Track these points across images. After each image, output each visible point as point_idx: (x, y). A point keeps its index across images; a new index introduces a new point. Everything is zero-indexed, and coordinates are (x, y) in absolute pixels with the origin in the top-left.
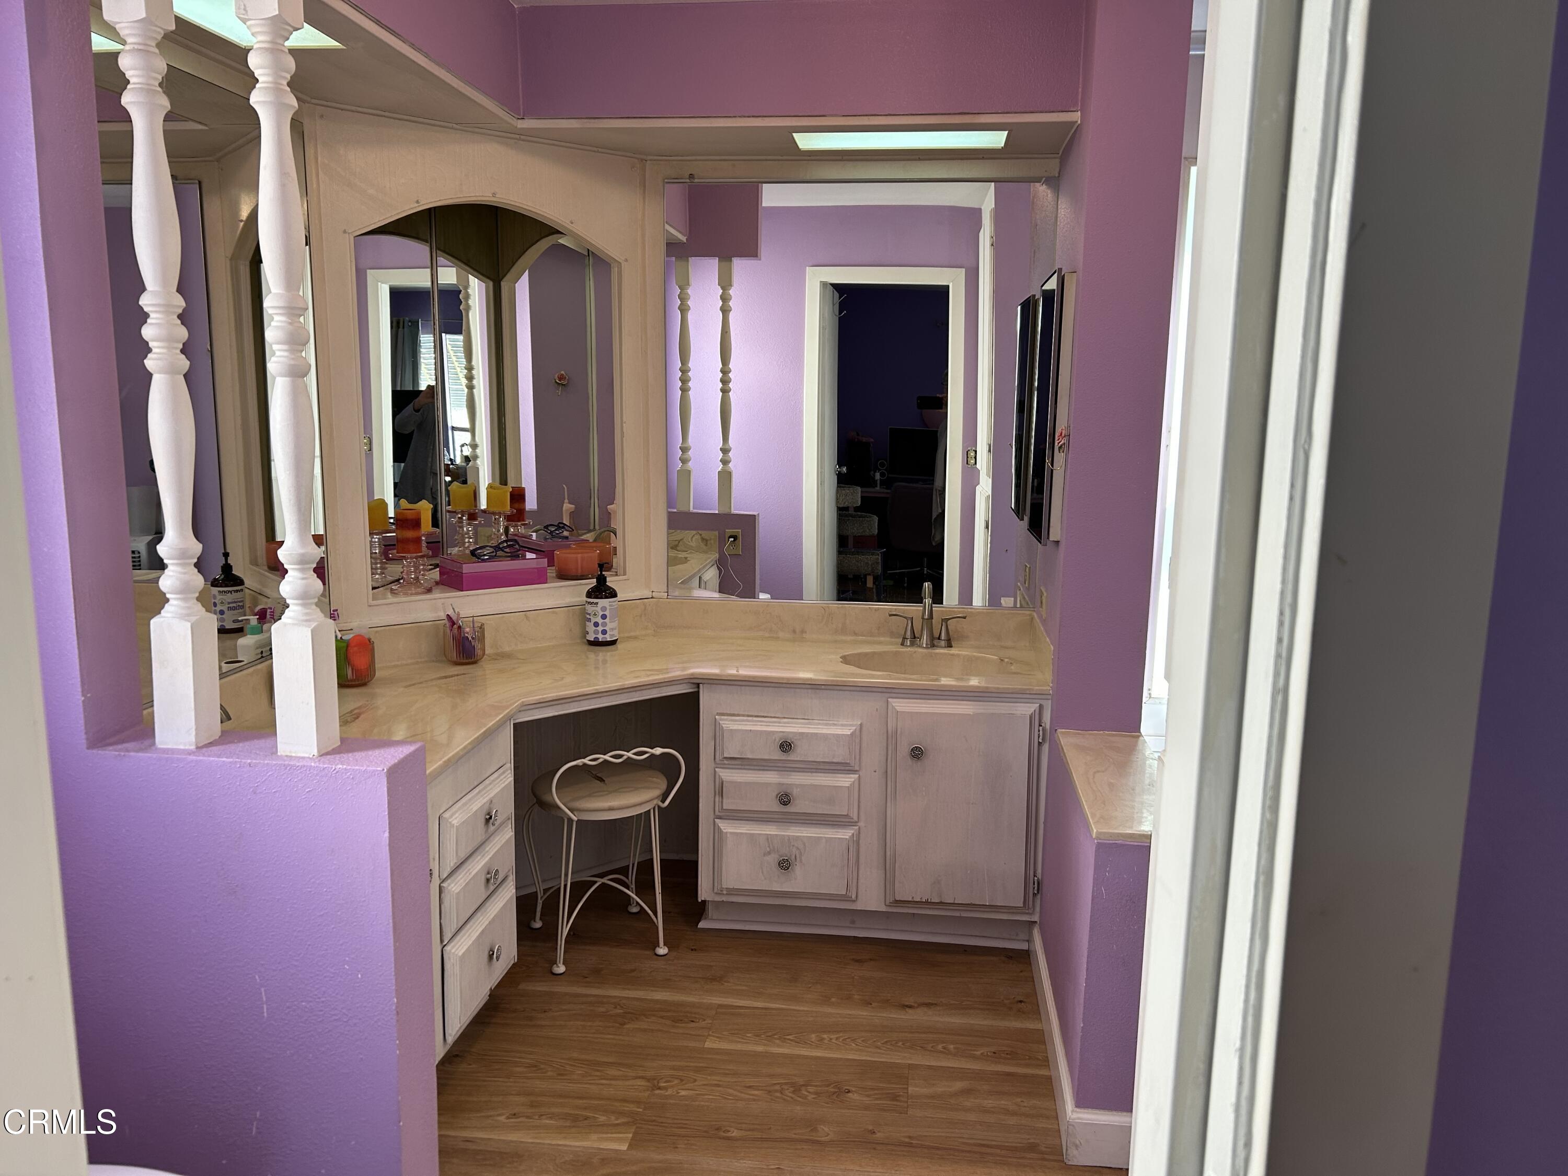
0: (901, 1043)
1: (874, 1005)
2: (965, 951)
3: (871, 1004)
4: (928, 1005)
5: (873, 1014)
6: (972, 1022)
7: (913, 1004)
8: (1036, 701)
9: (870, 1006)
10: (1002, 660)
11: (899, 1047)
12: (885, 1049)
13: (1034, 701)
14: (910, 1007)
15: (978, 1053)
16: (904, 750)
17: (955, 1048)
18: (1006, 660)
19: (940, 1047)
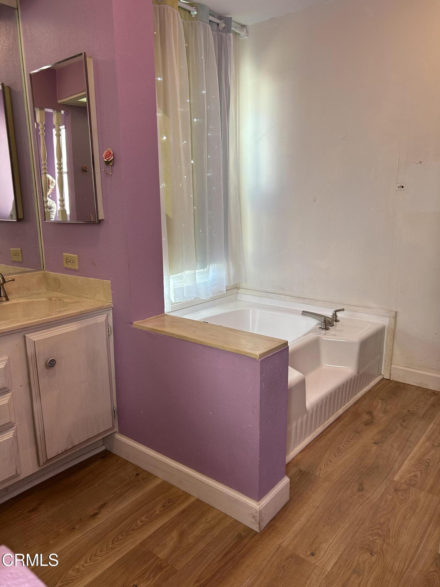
0: (120, 536)
1: (77, 527)
2: (80, 467)
3: (75, 528)
4: (103, 506)
5: (84, 533)
6: (134, 499)
7: (95, 512)
8: (105, 312)
9: (76, 530)
10: (51, 299)
11: (121, 539)
12: (117, 546)
13: (103, 313)
14: (96, 514)
15: (158, 512)
16: (41, 364)
17: (146, 518)
18: (54, 299)
19: (139, 523)
